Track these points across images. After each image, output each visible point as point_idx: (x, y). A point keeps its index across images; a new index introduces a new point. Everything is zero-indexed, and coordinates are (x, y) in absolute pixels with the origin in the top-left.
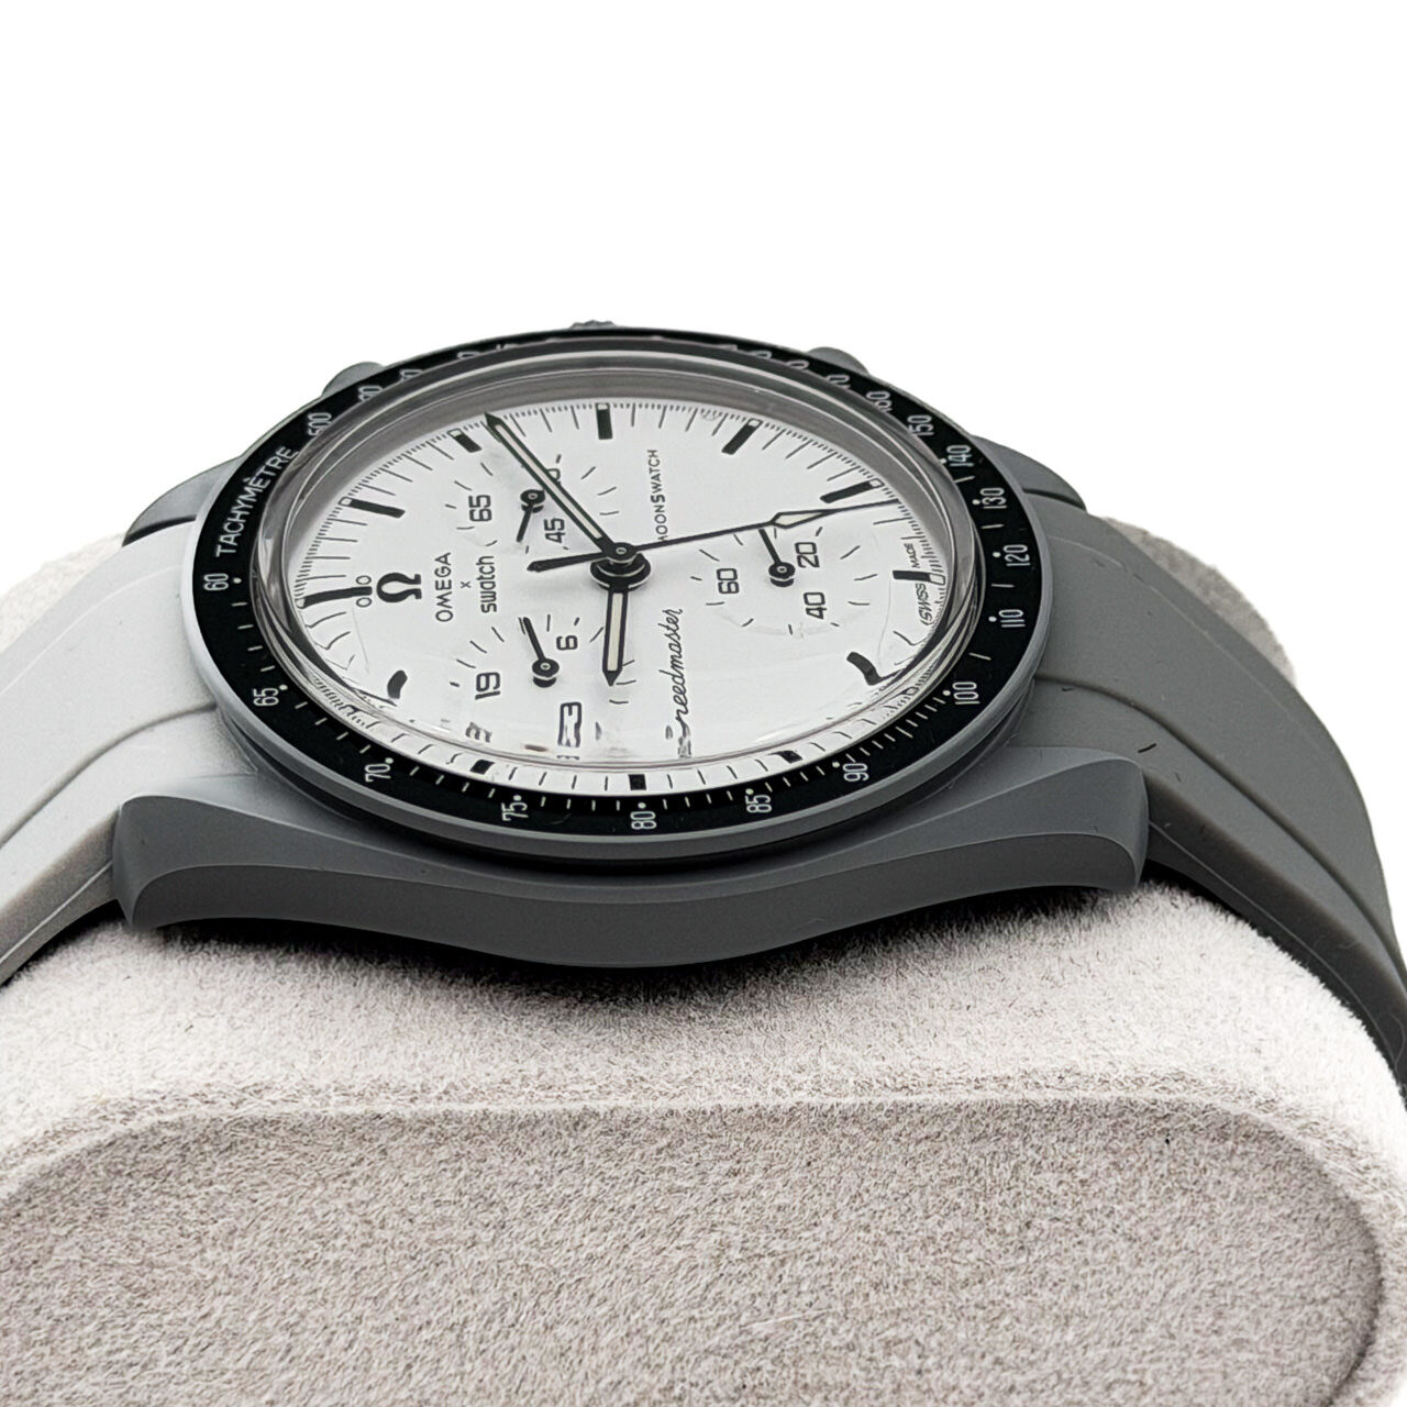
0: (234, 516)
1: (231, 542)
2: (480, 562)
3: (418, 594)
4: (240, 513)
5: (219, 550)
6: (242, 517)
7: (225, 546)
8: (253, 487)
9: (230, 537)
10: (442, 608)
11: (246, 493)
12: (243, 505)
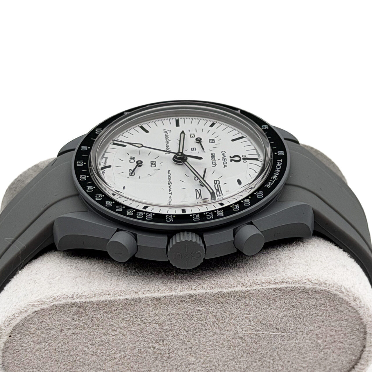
0: (279, 170)
1: (279, 163)
2: (216, 165)
3: (231, 157)
4: (278, 170)
5: (281, 161)
6: (277, 169)
7: (280, 162)
8: (275, 177)
9: (279, 164)
10: (224, 154)
11: (277, 175)
12: (277, 172)
